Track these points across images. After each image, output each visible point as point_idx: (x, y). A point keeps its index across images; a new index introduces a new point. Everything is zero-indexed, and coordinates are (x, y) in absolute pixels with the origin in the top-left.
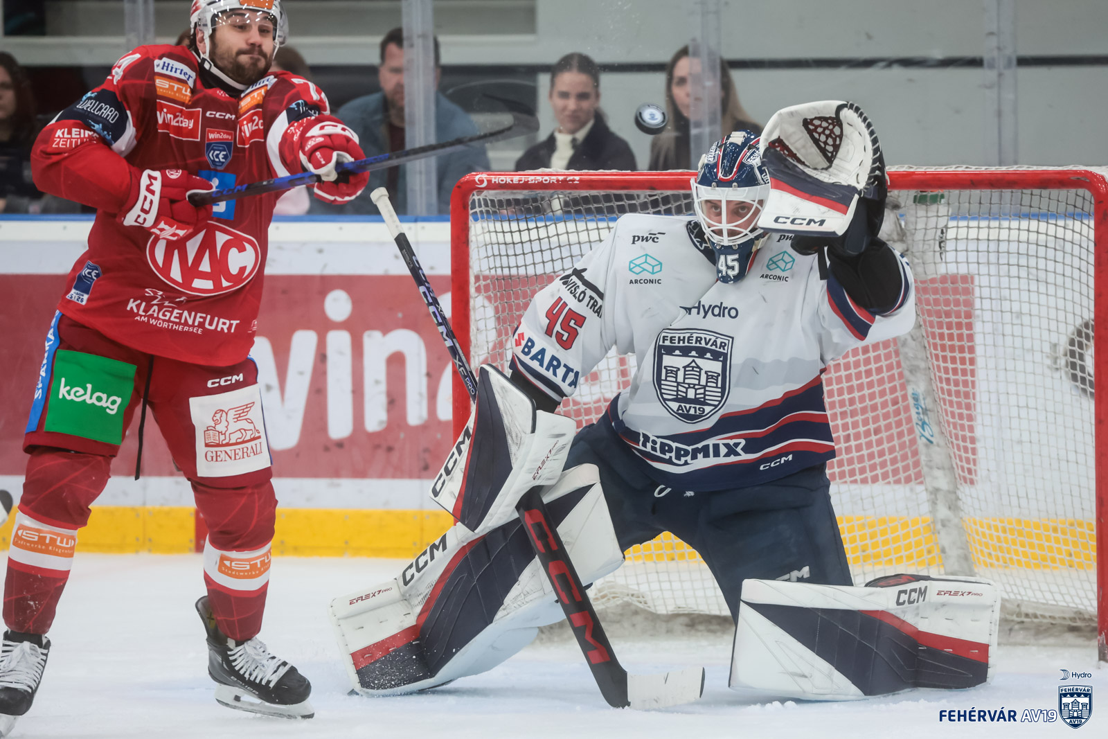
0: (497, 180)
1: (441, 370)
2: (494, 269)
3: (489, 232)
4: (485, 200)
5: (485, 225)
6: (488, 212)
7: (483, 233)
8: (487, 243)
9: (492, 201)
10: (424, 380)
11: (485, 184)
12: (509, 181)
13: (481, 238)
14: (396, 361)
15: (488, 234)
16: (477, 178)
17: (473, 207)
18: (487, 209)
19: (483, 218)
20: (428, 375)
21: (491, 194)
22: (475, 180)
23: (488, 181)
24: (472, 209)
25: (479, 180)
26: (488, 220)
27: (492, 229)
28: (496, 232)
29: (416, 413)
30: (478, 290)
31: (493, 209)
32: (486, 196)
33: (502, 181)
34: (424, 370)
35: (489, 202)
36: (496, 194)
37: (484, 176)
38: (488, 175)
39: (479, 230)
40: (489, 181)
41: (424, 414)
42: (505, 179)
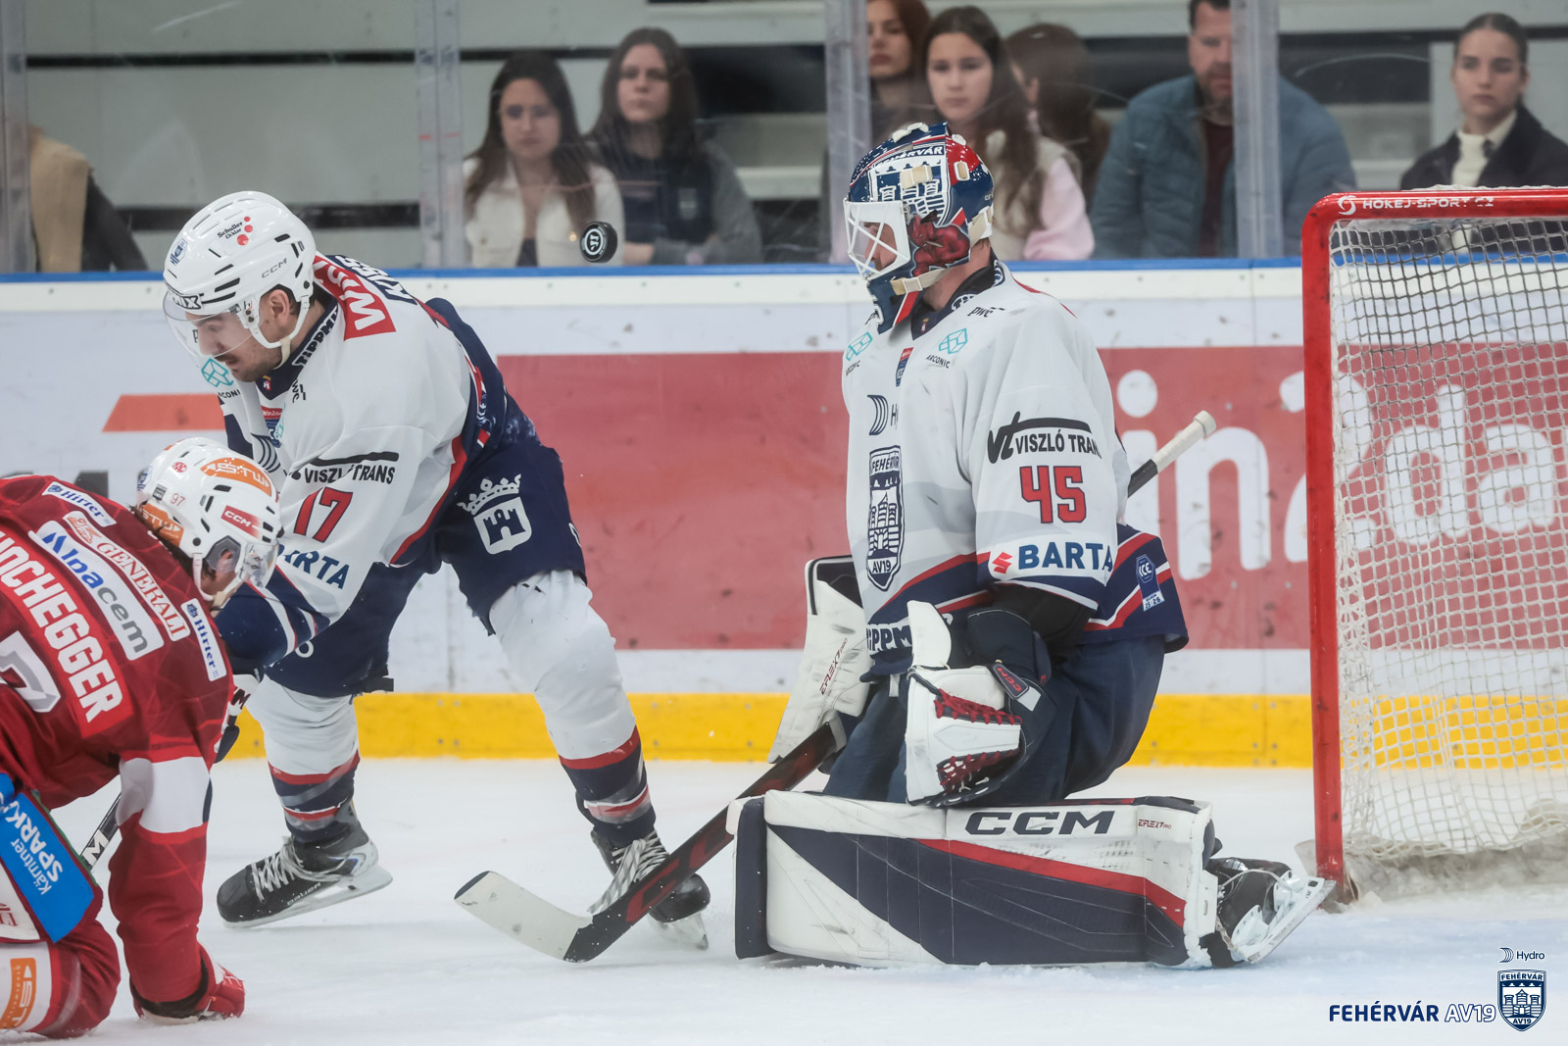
0: (1370, 205)
1: (1290, 489)
2: (1367, 337)
3: (1360, 281)
4: (1353, 234)
5: (1353, 270)
6: (1357, 251)
7: (1351, 283)
8: (1357, 298)
9: (1364, 235)
10: (1266, 502)
11: (1353, 210)
12: (1388, 204)
13: (1347, 291)
14: (1224, 475)
15: (1357, 284)
16: (1340, 201)
17: (1336, 245)
18: (1357, 247)
19: (1350, 261)
20: (1272, 494)
21: (1361, 225)
22: (1337, 204)
23: (1356, 205)
24: (1333, 247)
25: (1343, 205)
26: (1358, 262)
27: (1364, 277)
28: (1370, 281)
29: (1253, 552)
30: (1343, 367)
31: (1365, 247)
32: (1354, 228)
33: (1378, 204)
34: (1265, 488)
35: (1359, 237)
36: (1370, 224)
37: (1351, 198)
38: (1358, 196)
39: (1345, 280)
40: (1359, 206)
41: (1267, 553)
42: (1382, 202)
